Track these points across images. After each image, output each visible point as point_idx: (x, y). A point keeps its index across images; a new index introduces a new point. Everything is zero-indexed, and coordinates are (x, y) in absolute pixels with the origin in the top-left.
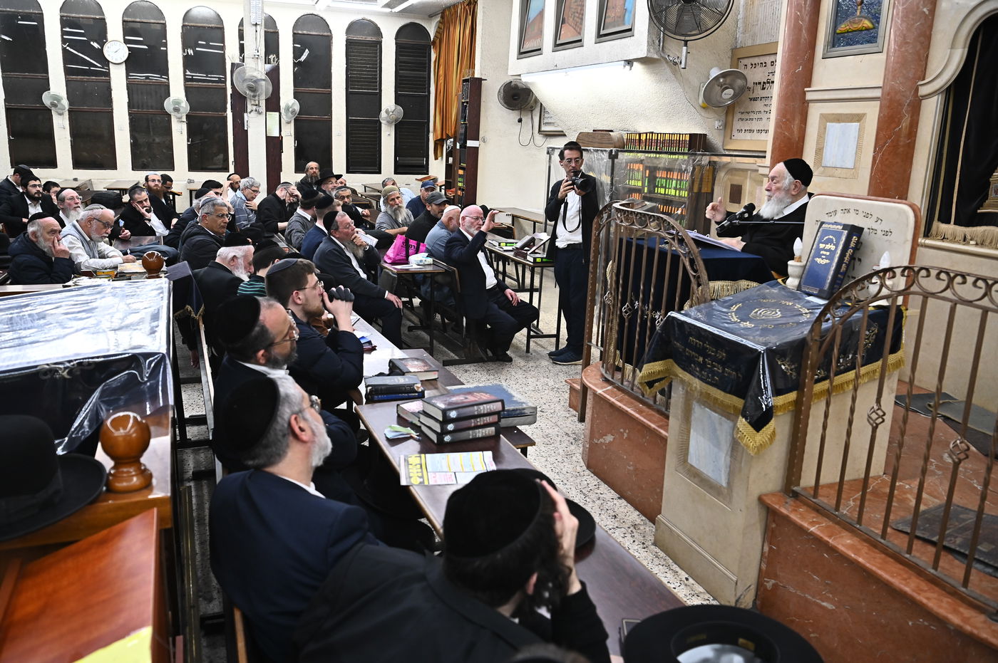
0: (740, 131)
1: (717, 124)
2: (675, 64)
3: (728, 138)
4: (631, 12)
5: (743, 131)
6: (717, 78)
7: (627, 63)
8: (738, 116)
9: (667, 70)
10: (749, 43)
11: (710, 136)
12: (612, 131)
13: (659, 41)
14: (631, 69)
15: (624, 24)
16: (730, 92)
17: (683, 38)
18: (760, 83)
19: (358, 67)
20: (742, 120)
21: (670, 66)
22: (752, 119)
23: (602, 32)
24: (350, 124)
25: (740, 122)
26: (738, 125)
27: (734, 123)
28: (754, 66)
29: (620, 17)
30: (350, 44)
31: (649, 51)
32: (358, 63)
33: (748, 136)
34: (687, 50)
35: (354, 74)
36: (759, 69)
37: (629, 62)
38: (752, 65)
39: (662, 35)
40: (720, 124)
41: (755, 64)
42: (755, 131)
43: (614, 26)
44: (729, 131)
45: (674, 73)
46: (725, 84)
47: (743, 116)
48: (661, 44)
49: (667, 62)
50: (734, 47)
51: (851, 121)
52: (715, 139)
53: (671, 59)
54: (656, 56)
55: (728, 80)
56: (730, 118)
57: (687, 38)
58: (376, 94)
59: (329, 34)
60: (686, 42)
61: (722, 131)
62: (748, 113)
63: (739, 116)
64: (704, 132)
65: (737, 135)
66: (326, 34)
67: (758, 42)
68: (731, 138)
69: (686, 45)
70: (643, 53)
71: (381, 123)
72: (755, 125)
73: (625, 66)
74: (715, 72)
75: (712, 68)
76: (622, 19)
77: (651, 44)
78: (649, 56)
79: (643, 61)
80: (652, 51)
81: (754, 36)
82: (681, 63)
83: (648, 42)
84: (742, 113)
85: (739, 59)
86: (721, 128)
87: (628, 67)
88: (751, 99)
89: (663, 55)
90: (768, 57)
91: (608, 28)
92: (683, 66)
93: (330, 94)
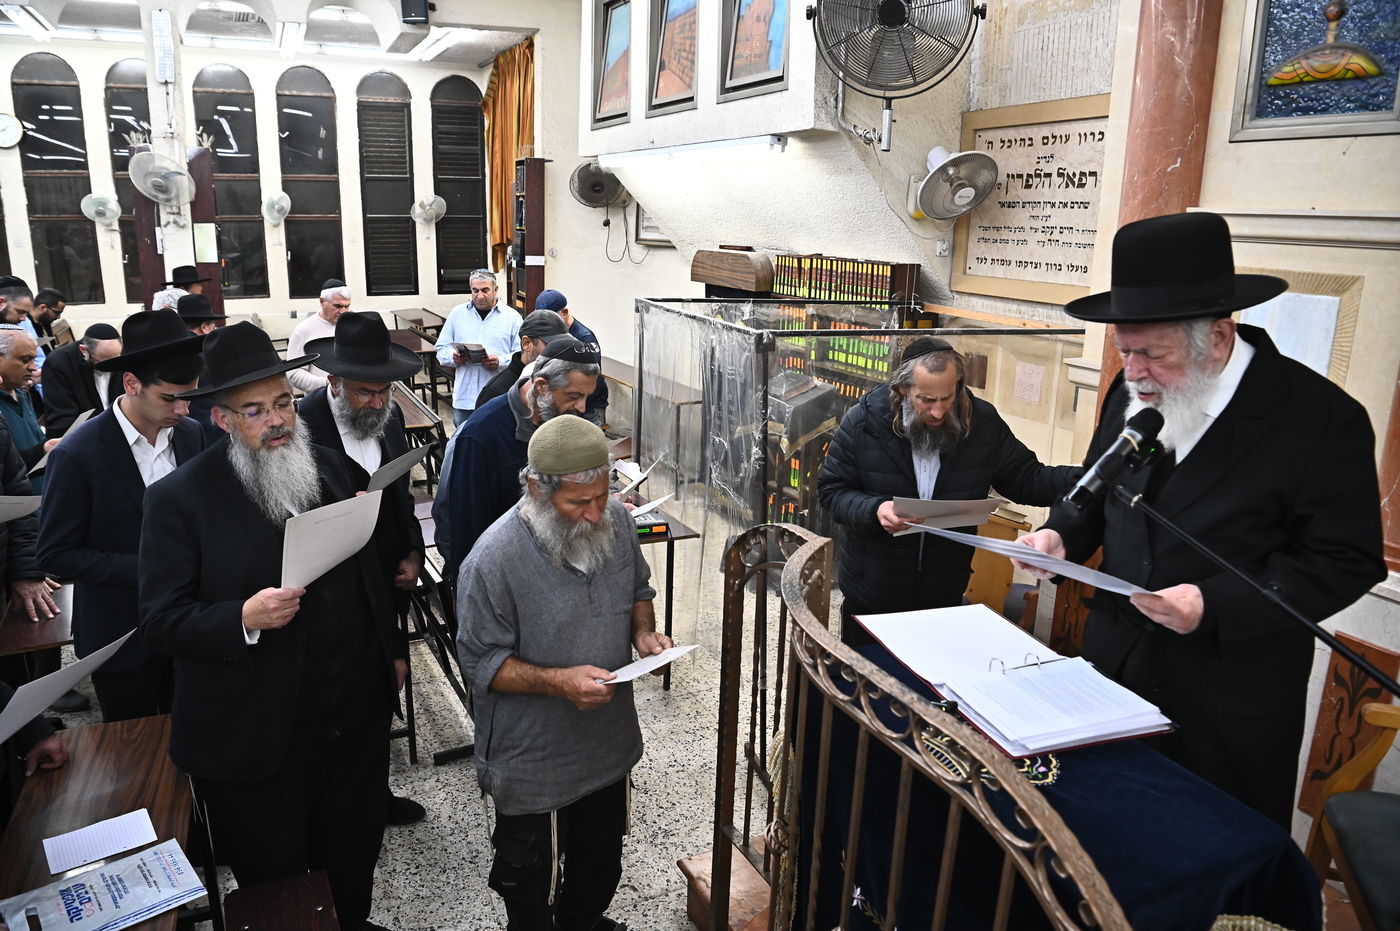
0: (982, 260)
1: (939, 247)
2: (869, 141)
3: (958, 273)
4: (780, 46)
5: (989, 261)
6: (943, 169)
7: (776, 139)
8: (976, 233)
9: (849, 152)
10: (995, 102)
11: (927, 268)
12: (749, 249)
13: (836, 100)
14: (783, 150)
15: (768, 68)
16: (968, 193)
17: (881, 93)
18: (1020, 176)
19: (376, 141)
20: (986, 241)
21: (856, 145)
22: (1007, 242)
23: (729, 85)
24: (369, 225)
25: (982, 244)
26: (976, 249)
27: (970, 245)
28: (1007, 144)
29: (760, 56)
30: (363, 109)
31: (817, 117)
32: (376, 136)
33: (999, 271)
34: (891, 116)
35: (371, 152)
36: (1017, 149)
37: (780, 138)
38: (1003, 142)
39: (840, 89)
40: (945, 246)
41: (1010, 141)
42: (1013, 263)
43: (750, 73)
44: (961, 260)
45: (865, 157)
46: (960, 179)
47: (987, 235)
48: (840, 105)
49: (851, 138)
50: (964, 109)
51: (1315, 291)
52: (936, 272)
53: (860, 132)
54: (830, 128)
55: (963, 171)
56: (962, 237)
57: (889, 94)
58: (405, 180)
59: (331, 94)
60: (889, 100)
61: (949, 259)
62: (998, 229)
63: (982, 234)
64: (915, 262)
65: (977, 269)
66: (325, 94)
67: (1012, 101)
68: (965, 273)
69: (889, 107)
70: (807, 122)
71: (414, 223)
72: (1012, 252)
73: (772, 145)
74: (938, 158)
75: (930, 149)
76: (764, 58)
77: (821, 104)
78: (819, 126)
79: (807, 136)
80: (823, 117)
81: (1003, 90)
82: (880, 140)
83: (816, 100)
84: (986, 229)
85: (976, 130)
86: (947, 253)
87: (778, 147)
88: (1003, 205)
89: (844, 125)
90: (1035, 129)
91: (739, 76)
92: (884, 146)
93: (336, 182)
